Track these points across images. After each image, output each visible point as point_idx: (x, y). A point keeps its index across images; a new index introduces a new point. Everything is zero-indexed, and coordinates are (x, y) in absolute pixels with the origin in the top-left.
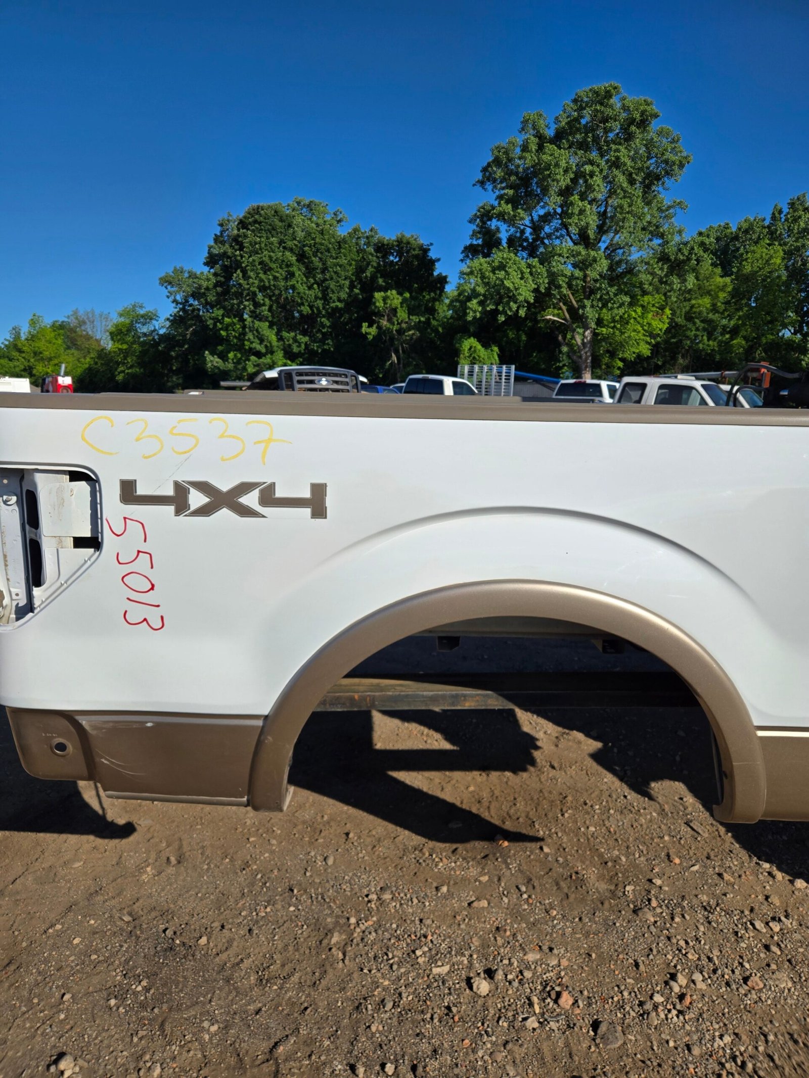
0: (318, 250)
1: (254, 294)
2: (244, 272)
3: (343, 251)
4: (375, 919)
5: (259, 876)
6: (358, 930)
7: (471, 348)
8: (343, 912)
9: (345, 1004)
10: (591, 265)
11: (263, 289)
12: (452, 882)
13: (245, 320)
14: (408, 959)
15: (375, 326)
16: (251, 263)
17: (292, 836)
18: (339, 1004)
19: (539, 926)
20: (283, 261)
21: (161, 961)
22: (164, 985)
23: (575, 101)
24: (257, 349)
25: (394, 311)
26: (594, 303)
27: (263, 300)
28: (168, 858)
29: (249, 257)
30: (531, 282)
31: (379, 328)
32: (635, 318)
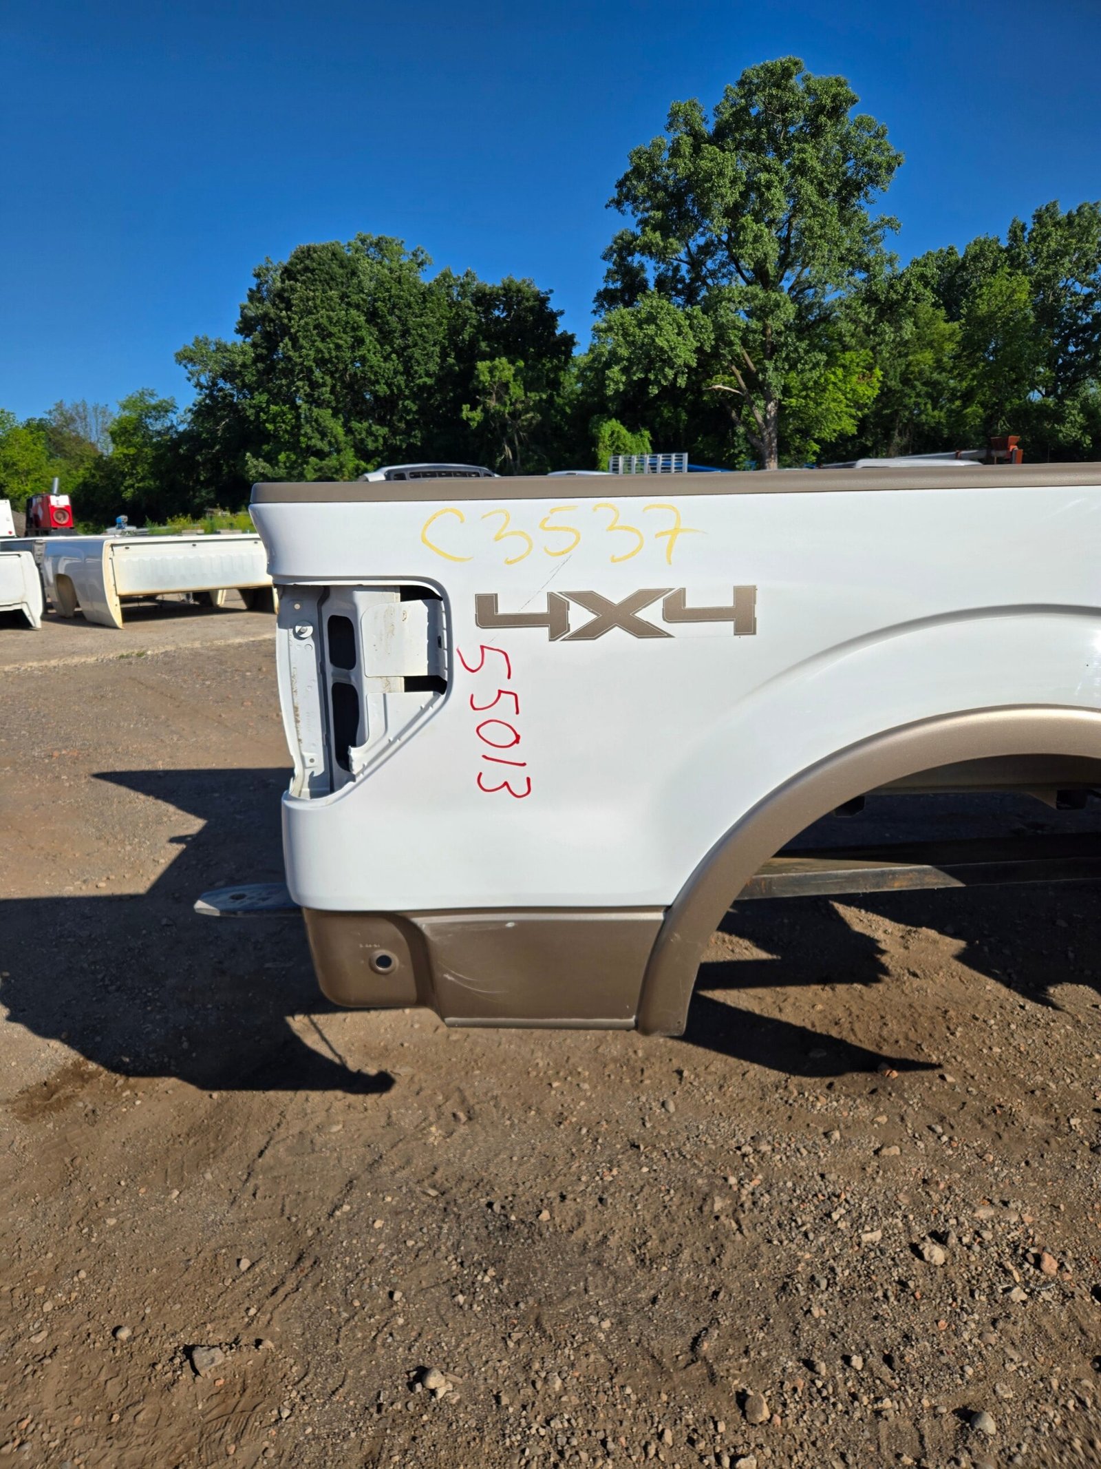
0: (394, 306)
1: (310, 371)
2: (294, 340)
3: (429, 305)
4: (760, 1177)
5: (584, 1131)
6: (744, 1192)
7: (613, 433)
8: (714, 1171)
9: (764, 1285)
10: (772, 312)
11: (321, 362)
12: (842, 1126)
13: (299, 407)
14: (825, 1226)
15: (480, 408)
16: (303, 327)
17: (607, 1078)
18: (757, 1285)
19: (977, 1175)
20: (348, 323)
21: (501, 1243)
22: (518, 1273)
23: (741, 84)
24: (318, 447)
25: (505, 386)
26: (779, 364)
27: (323, 378)
28: (454, 1115)
29: (300, 319)
30: (692, 339)
31: (485, 410)
32: (834, 384)
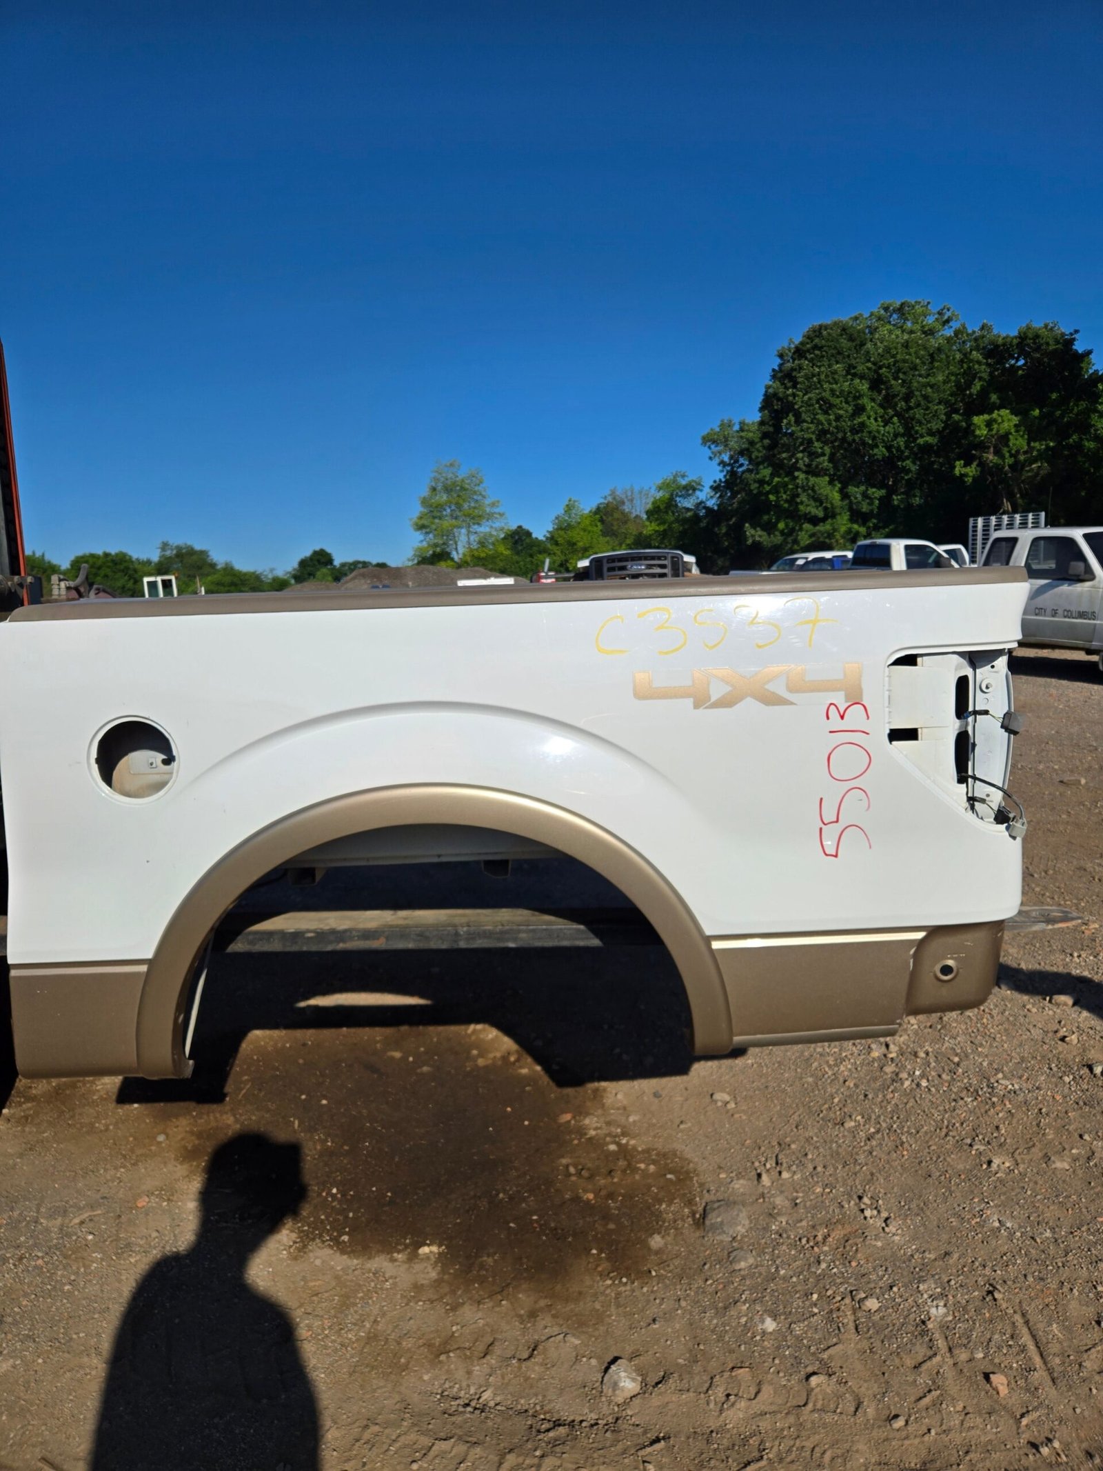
0: (899, 370)
1: (810, 441)
2: (797, 415)
3: (936, 364)
11: (822, 434)
13: (797, 477)
15: (974, 465)
16: (806, 403)
24: (813, 514)
27: (821, 448)
29: (804, 395)
31: (982, 464)
